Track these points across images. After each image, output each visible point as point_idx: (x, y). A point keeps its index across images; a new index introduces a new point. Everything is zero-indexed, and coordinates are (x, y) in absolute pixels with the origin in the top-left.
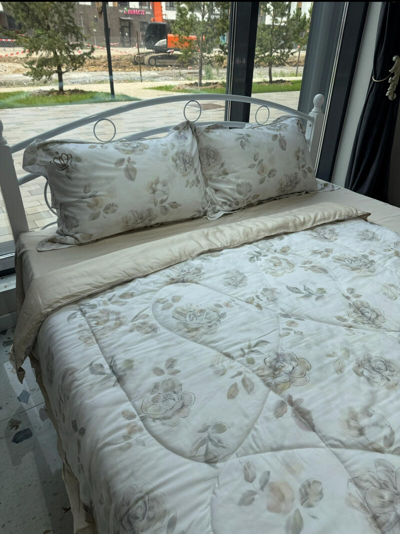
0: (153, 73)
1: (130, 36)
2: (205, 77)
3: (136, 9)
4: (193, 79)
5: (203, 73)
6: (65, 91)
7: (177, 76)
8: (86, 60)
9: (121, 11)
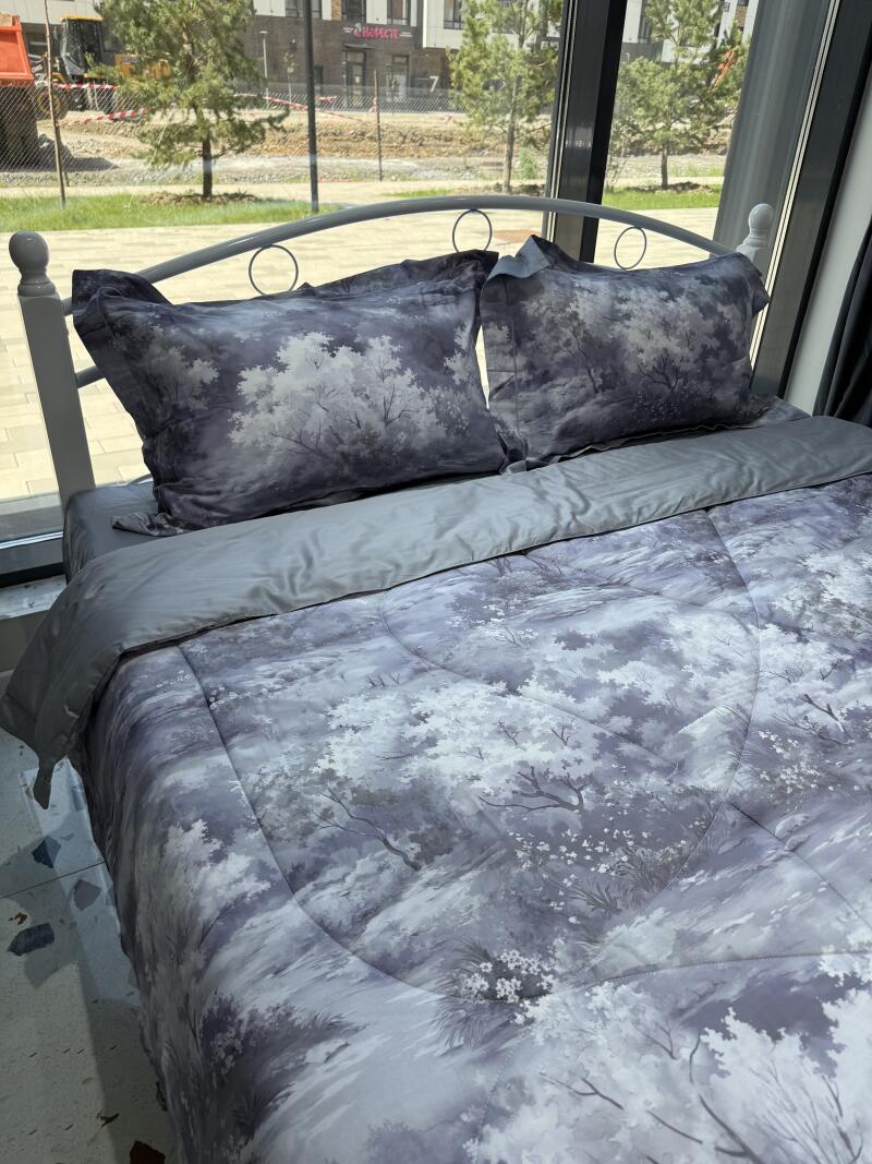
0: (407, 163)
1: (363, 83)
2: (520, 174)
3: (380, 26)
4: (494, 178)
5: (516, 163)
6: (215, 197)
7: (459, 171)
8: (268, 134)
9: (348, 30)
